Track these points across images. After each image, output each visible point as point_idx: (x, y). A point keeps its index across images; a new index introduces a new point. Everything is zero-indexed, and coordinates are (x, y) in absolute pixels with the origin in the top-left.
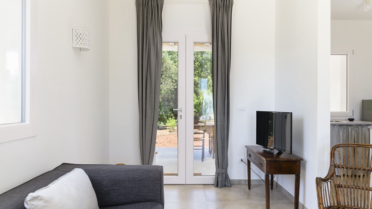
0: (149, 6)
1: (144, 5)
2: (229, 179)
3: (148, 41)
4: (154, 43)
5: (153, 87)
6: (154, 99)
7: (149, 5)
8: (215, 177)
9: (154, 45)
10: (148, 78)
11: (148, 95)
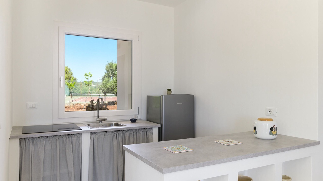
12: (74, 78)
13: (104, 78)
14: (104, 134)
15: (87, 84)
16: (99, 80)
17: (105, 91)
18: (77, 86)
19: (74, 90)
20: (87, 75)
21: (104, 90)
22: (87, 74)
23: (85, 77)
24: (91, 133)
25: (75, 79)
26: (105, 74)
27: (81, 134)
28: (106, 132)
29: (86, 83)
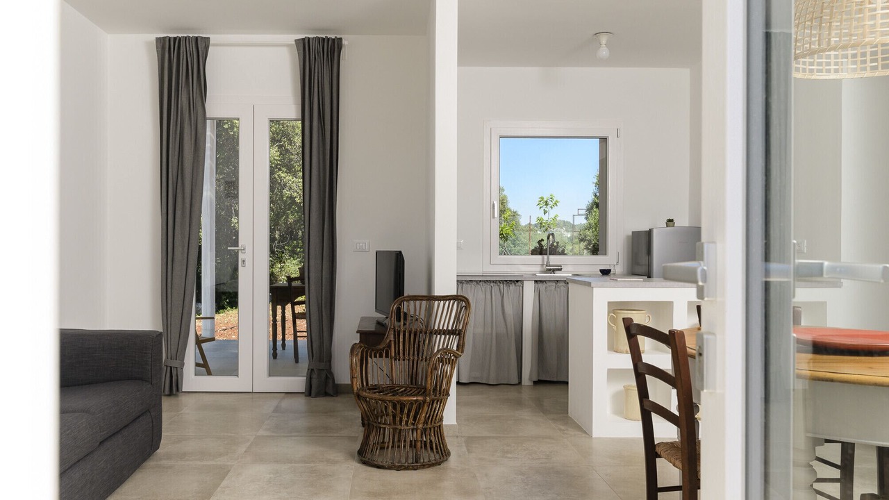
0: (181, 51)
1: (172, 50)
2: (334, 380)
3: (179, 117)
4: (191, 122)
5: (188, 205)
6: (188, 229)
7: (182, 49)
8: (305, 378)
9: (191, 125)
10: (178, 187)
11: (178, 220)
12: (511, 211)
13: (592, 208)
14: (554, 284)
15: (544, 226)
16: (579, 215)
17: (594, 246)
18: (521, 234)
19: (512, 246)
20: (545, 203)
21: (589, 244)
22: (545, 200)
23: (539, 206)
24: (536, 281)
25: (515, 214)
26: (593, 197)
27: (522, 281)
28: (557, 281)
29: (541, 224)
